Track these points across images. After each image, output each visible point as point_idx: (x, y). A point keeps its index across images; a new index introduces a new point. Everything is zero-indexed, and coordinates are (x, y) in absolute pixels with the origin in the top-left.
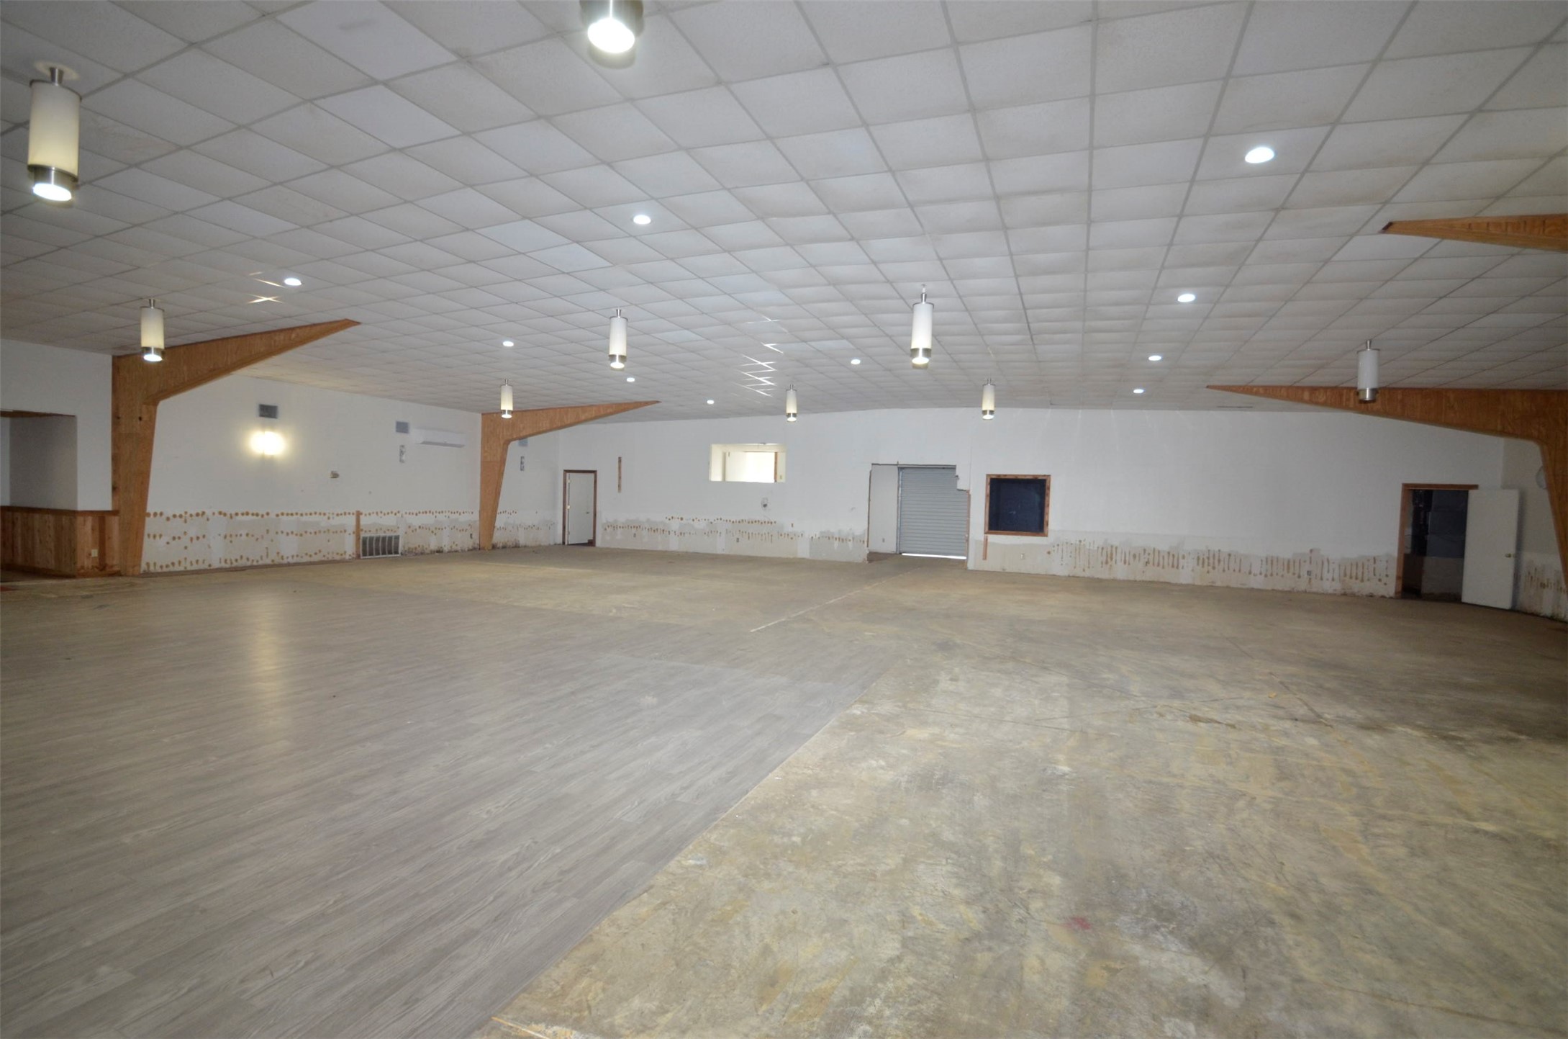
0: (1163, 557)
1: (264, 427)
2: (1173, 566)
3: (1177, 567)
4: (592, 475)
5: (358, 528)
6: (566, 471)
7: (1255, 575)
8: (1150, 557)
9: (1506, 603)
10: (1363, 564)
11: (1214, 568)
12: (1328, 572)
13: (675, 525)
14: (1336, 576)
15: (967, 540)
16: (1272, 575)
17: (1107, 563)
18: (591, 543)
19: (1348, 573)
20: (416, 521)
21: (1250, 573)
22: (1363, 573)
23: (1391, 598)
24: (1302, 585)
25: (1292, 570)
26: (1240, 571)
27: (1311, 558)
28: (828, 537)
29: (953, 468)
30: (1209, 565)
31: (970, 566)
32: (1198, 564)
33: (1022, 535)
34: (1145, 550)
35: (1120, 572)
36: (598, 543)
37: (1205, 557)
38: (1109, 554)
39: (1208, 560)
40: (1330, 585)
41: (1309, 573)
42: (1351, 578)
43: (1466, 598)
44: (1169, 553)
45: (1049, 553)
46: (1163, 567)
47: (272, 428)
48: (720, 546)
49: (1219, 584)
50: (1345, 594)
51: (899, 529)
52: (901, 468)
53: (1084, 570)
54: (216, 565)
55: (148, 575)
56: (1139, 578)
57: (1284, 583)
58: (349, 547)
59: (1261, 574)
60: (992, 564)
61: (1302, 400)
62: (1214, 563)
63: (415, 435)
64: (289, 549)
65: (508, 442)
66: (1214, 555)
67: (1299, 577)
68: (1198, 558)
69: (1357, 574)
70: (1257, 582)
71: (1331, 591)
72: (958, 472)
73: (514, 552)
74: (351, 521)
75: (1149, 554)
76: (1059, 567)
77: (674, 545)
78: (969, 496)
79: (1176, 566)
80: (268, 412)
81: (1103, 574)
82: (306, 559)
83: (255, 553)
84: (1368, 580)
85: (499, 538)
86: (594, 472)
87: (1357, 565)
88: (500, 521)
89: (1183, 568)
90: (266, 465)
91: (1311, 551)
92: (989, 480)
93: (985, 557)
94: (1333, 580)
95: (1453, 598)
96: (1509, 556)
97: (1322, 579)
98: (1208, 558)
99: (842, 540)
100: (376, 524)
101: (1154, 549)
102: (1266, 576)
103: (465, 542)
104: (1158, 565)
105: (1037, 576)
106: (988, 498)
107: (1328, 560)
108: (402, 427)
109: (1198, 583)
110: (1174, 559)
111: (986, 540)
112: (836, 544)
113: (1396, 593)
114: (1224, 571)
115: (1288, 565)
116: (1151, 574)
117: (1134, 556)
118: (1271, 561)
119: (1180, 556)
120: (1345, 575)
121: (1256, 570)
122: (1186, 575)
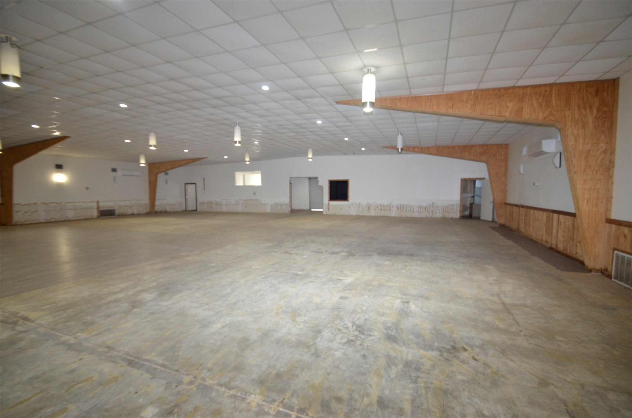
0: (386, 207)
1: (58, 172)
2: (389, 210)
3: (391, 211)
5: (98, 207)
6: (186, 184)
7: (415, 212)
8: (382, 207)
9: (490, 219)
10: (449, 207)
11: (402, 210)
12: (438, 210)
13: (224, 202)
14: (441, 212)
15: (323, 204)
16: (420, 212)
17: (368, 210)
18: (196, 210)
19: (444, 210)
20: (122, 204)
21: (414, 211)
22: (449, 210)
23: (458, 219)
24: (430, 215)
25: (427, 210)
26: (410, 211)
27: (432, 206)
28: (276, 204)
29: (317, 178)
30: (401, 209)
31: (324, 213)
32: (397, 209)
33: (341, 201)
34: (380, 205)
35: (373, 213)
36: (198, 210)
37: (399, 207)
38: (369, 207)
39: (400, 208)
40: (438, 215)
41: (432, 211)
42: (445, 212)
43: (482, 218)
44: (388, 206)
45: (350, 207)
46: (386, 210)
47: (61, 172)
48: (240, 209)
49: (404, 216)
50: (443, 218)
51: (310, 201)
52: (310, 179)
53: (361, 213)
54: (42, 221)
55: (16, 225)
56: (379, 215)
57: (423, 215)
58: (95, 213)
59: (417, 212)
60: (331, 212)
61: (410, 151)
62: (402, 209)
63: (119, 173)
64: (71, 215)
65: (157, 174)
66: (402, 206)
67: (429, 212)
68: (397, 207)
69: (447, 210)
70: (416, 215)
71: (439, 217)
72: (319, 179)
73: (164, 213)
74: (95, 205)
75: (382, 206)
76: (353, 212)
77: (224, 209)
78: (323, 188)
79: (390, 210)
80: (59, 167)
81: (367, 214)
82: (78, 218)
83: (57, 216)
84: (451, 212)
85: (157, 209)
86: (195, 184)
87: (447, 208)
88: (157, 203)
89: (392, 211)
90: (60, 186)
91: (433, 203)
92: (329, 182)
93: (329, 209)
94: (440, 213)
95: (478, 218)
96: (491, 202)
97: (436, 213)
98: (400, 207)
99: (281, 205)
100: (106, 205)
101: (383, 205)
102: (419, 212)
103: (144, 210)
105: (346, 216)
106: (329, 188)
107: (438, 206)
108: (114, 170)
109: (397, 216)
110: (389, 207)
111: (329, 204)
112: (279, 207)
113: (460, 217)
114: (405, 211)
115: (425, 208)
116: (382, 213)
117: (377, 207)
118: (420, 207)
119: (392, 207)
120: (443, 211)
121: (415, 210)
122: (394, 213)
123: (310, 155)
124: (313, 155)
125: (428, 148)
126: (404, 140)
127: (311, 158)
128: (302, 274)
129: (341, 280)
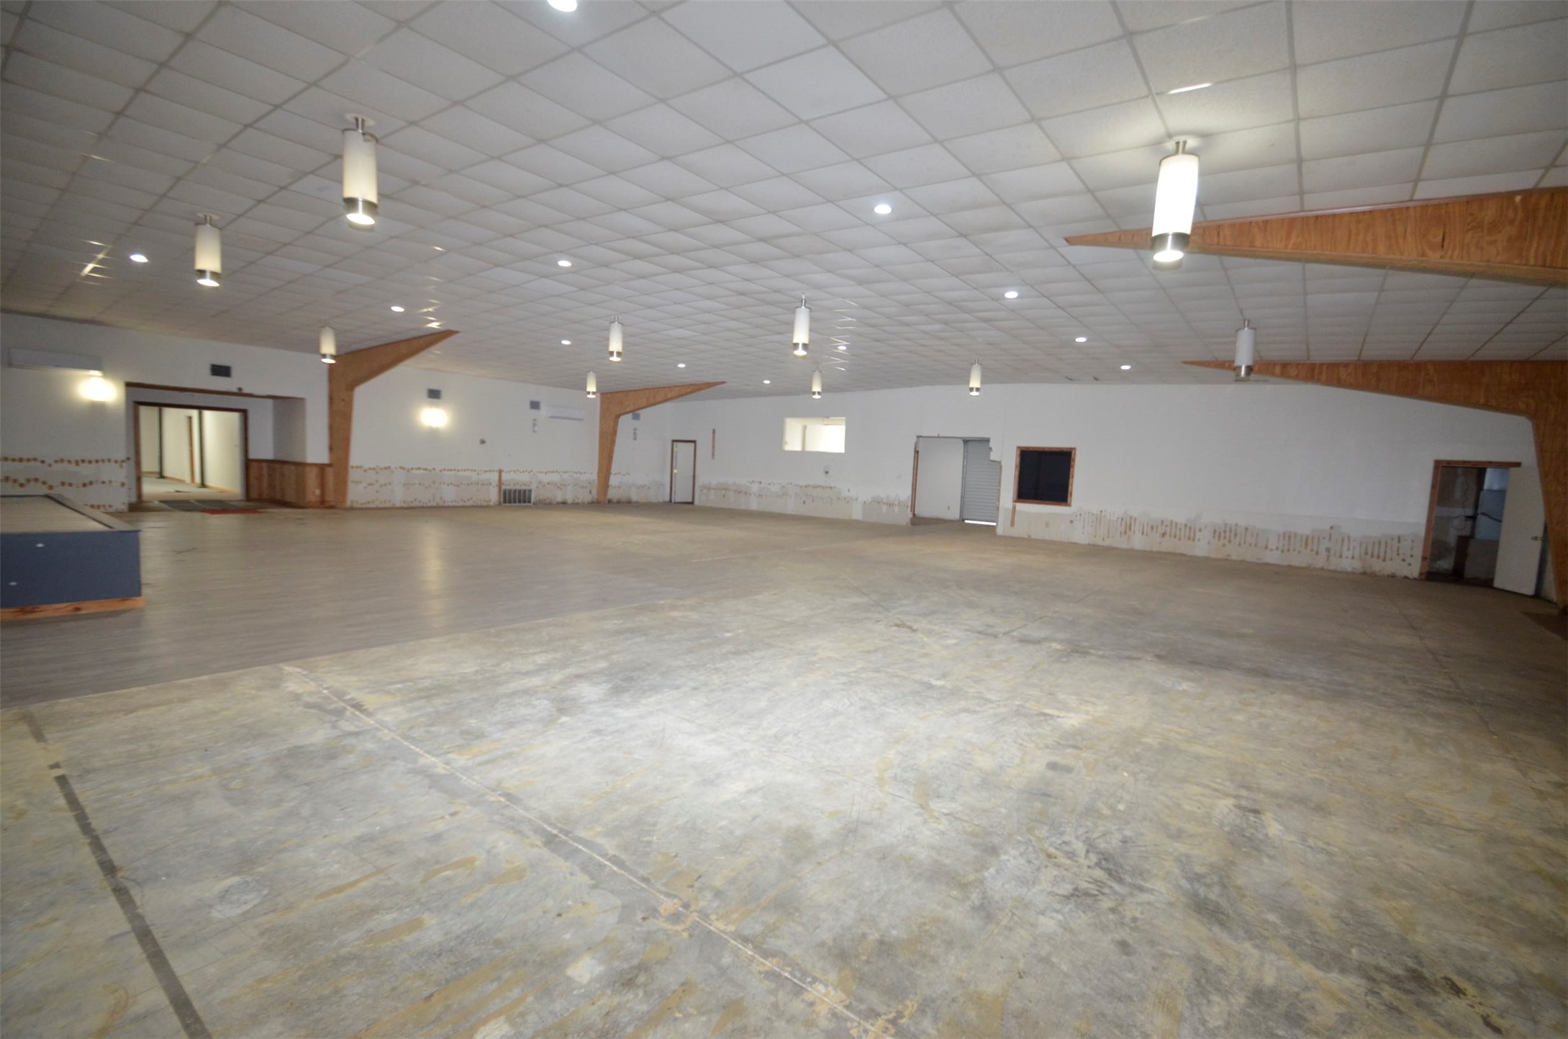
0: (1180, 529)
1: (431, 405)
2: (1189, 538)
3: (1194, 540)
4: (693, 445)
5: (500, 483)
6: (674, 441)
7: (1271, 550)
8: (1166, 529)
9: (1529, 589)
10: (1386, 543)
11: (1230, 541)
12: (1348, 549)
13: (755, 488)
14: (1357, 555)
15: (998, 508)
16: (1288, 550)
17: (1125, 532)
18: (692, 503)
19: (1370, 552)
20: (546, 479)
21: (1266, 548)
22: (1385, 552)
23: (1415, 579)
24: (1320, 562)
25: (1309, 548)
26: (1256, 545)
27: (1330, 535)
28: (877, 501)
29: (987, 440)
30: (1225, 538)
31: (1000, 531)
32: (1214, 537)
33: (1047, 504)
34: (1162, 522)
35: (1138, 542)
36: (696, 502)
37: (1222, 531)
38: (1128, 525)
39: (1224, 533)
40: (1348, 562)
41: (1328, 550)
42: (1372, 556)
43: (1497, 584)
44: (1186, 525)
45: (1072, 522)
46: (1180, 539)
47: (437, 406)
48: (791, 507)
49: (1234, 557)
50: (1364, 573)
51: (963, 498)
52: (966, 441)
53: (1103, 539)
54: (398, 504)
55: (352, 509)
56: (1155, 549)
57: (1299, 559)
58: (494, 496)
59: (1277, 549)
60: (1018, 531)
62: (1230, 536)
63: (544, 411)
64: (449, 495)
65: (618, 417)
66: (1231, 530)
67: (1317, 553)
68: (1215, 531)
69: (1379, 553)
70: (1272, 557)
71: (1350, 569)
72: (991, 444)
73: (625, 505)
74: (494, 477)
75: (1166, 526)
76: (1081, 536)
77: (754, 505)
78: (1001, 468)
79: (1191, 538)
80: (434, 394)
81: (1121, 543)
82: (461, 504)
83: (425, 498)
84: (1391, 559)
85: (613, 494)
86: (694, 442)
87: (1380, 543)
88: (614, 481)
89: (1199, 540)
90: (433, 434)
91: (1332, 528)
92: (1019, 452)
93: (1012, 524)
94: (1353, 558)
95: (1487, 583)
96: (1536, 538)
97: (1341, 557)
98: (1225, 532)
99: (890, 505)
100: (516, 478)
101: (1172, 521)
102: (1282, 551)
103: (586, 497)
104: (1175, 537)
105: (1061, 543)
106: (1018, 469)
107: (1349, 538)
108: (535, 405)
109: (1213, 555)
110: (1190, 531)
111: (1014, 508)
112: (885, 507)
113: (1421, 574)
114: (1240, 545)
115: (1307, 541)
116: (1167, 545)
117: (1152, 528)
118: (1288, 536)
119: (1197, 529)
120: (1366, 553)
121: (1272, 545)
122: (1201, 548)
123: (975, 383)
124: (982, 383)
125: (1333, 366)
126: (1256, 344)
127: (978, 389)
128: (943, 687)
129: (1052, 716)
